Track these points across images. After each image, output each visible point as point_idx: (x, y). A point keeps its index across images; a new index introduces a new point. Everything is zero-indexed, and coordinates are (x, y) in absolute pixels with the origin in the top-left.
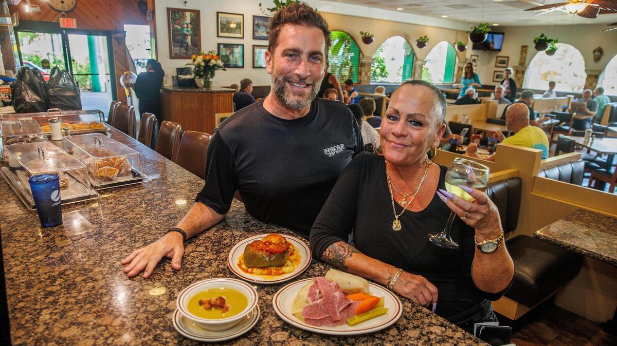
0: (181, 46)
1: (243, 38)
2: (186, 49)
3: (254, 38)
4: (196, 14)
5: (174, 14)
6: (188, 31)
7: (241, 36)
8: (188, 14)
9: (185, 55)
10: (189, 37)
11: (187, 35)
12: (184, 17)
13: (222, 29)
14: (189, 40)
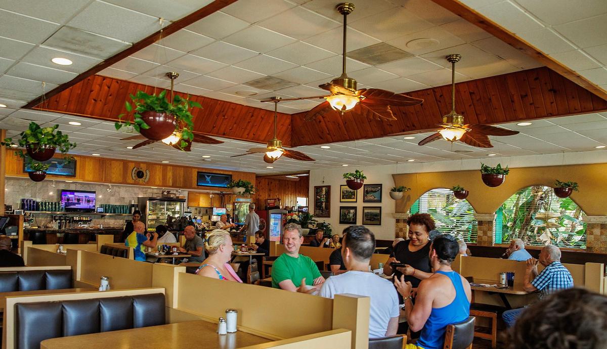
0: (319, 209)
1: (356, 202)
2: (322, 211)
3: (365, 201)
4: (329, 187)
5: (318, 189)
6: (323, 199)
7: (355, 200)
8: (324, 189)
9: (321, 215)
10: (324, 204)
11: (323, 202)
12: (321, 191)
13: (343, 196)
14: (324, 205)
